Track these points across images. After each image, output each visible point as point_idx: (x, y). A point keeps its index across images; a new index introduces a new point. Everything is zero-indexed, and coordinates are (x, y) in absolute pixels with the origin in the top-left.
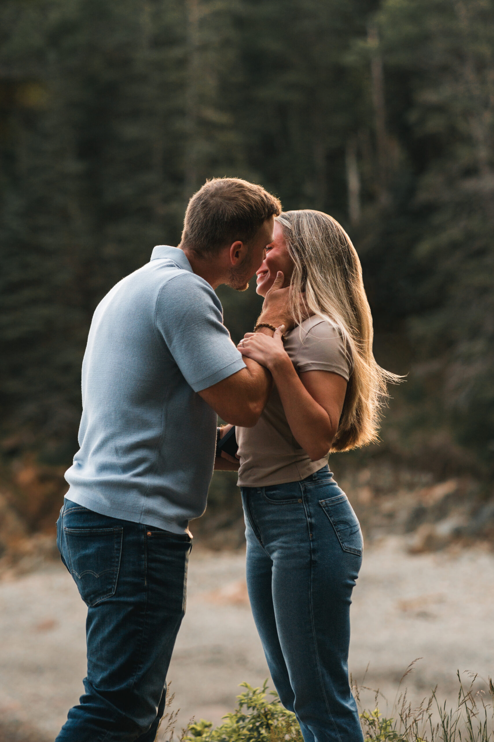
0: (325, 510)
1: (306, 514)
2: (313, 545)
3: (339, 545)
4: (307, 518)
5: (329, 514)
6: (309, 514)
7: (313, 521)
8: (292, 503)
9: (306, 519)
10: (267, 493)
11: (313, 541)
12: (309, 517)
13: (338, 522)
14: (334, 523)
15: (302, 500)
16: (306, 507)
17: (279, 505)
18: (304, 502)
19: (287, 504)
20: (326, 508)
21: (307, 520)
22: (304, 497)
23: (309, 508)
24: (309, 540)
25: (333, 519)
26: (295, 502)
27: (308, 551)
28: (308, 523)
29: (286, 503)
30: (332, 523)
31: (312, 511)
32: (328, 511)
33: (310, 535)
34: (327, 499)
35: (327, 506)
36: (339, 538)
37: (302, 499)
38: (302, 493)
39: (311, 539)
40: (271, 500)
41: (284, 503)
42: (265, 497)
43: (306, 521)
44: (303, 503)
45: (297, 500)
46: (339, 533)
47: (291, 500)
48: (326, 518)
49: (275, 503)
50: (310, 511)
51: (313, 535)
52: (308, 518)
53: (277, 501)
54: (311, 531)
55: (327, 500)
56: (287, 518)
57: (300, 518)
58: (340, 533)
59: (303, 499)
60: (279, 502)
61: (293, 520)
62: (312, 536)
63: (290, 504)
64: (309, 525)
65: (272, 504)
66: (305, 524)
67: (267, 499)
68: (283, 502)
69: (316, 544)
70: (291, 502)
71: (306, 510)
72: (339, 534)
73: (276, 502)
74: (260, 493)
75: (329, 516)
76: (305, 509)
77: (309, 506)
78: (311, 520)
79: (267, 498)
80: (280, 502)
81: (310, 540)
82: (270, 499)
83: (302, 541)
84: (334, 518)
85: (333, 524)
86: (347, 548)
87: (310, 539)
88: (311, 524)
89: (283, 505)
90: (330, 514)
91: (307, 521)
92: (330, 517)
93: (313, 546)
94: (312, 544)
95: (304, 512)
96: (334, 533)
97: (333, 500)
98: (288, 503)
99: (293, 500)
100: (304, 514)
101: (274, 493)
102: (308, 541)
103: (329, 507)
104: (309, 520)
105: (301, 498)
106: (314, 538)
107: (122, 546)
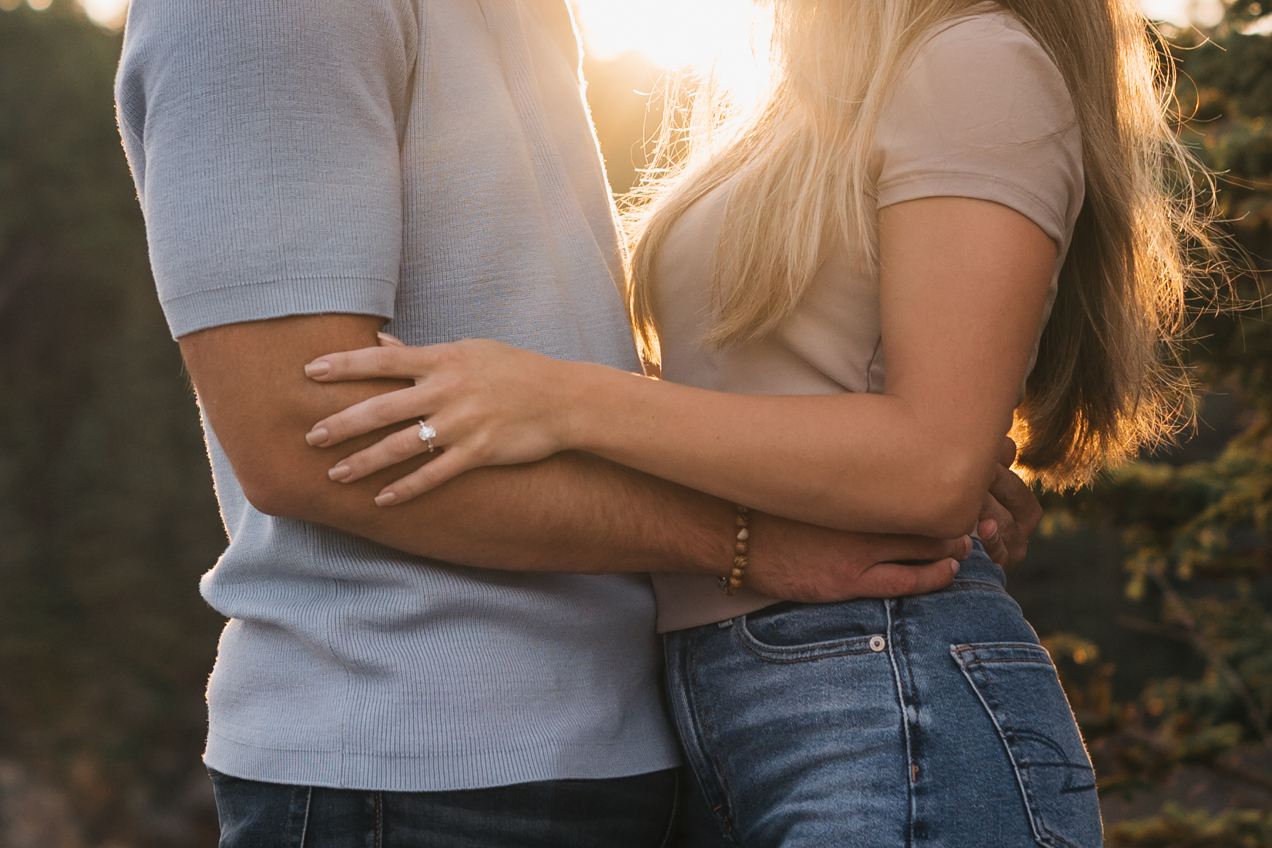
0: (971, 682)
1: (900, 689)
2: (921, 809)
3: (1023, 817)
4: (903, 705)
5: (988, 698)
6: (910, 693)
7: (925, 717)
8: (849, 653)
9: (897, 707)
10: (754, 622)
11: (920, 792)
12: (908, 701)
13: (1024, 731)
14: (1010, 733)
15: (886, 642)
16: (898, 665)
17: (799, 661)
18: (893, 647)
19: (828, 656)
20: (977, 675)
21: (902, 713)
22: (894, 629)
23: (910, 672)
24: (905, 789)
25: (1003, 717)
26: (858, 647)
27: (899, 828)
28: (906, 726)
29: (825, 652)
30: (1000, 729)
31: (923, 684)
32: (983, 686)
33: (912, 770)
34: (981, 644)
35: (981, 668)
36: (1023, 790)
37: (885, 637)
38: (888, 612)
39: (912, 785)
40: (771, 647)
41: (816, 653)
42: (749, 640)
43: (898, 717)
44: (888, 653)
45: (867, 641)
46: (1024, 772)
47: (843, 640)
48: (977, 710)
49: (784, 657)
50: (912, 681)
51: (921, 770)
52: (907, 706)
53: (791, 648)
54: (917, 754)
55: (979, 647)
56: (825, 707)
57: (874, 705)
58: (1028, 773)
59: (889, 637)
60: (796, 651)
61: (848, 714)
62: (919, 775)
63: (839, 654)
64: (908, 736)
65: (772, 662)
66: (896, 728)
67: (755, 645)
68: (813, 649)
69: (930, 803)
70: (844, 648)
71: (898, 678)
72: (1026, 778)
73: (788, 652)
74: (731, 626)
75: (989, 704)
76: (897, 673)
77: (909, 663)
78: (918, 712)
79: (756, 641)
80: (803, 651)
81: (909, 787)
82: (766, 646)
83: (878, 787)
84: (1006, 714)
85: (1003, 736)
86: (1048, 836)
87: (909, 783)
88: (915, 727)
89: (814, 659)
90: (992, 697)
91: (902, 719)
92: (994, 707)
93: (918, 810)
94: (917, 802)
95: (891, 683)
96: (1008, 770)
97: (1005, 649)
98: (831, 651)
99: (850, 639)
100: (891, 691)
101: (779, 619)
102: (903, 793)
103: (988, 672)
104: (909, 712)
105: (883, 632)
106: (927, 780)
107: (310, 806)
